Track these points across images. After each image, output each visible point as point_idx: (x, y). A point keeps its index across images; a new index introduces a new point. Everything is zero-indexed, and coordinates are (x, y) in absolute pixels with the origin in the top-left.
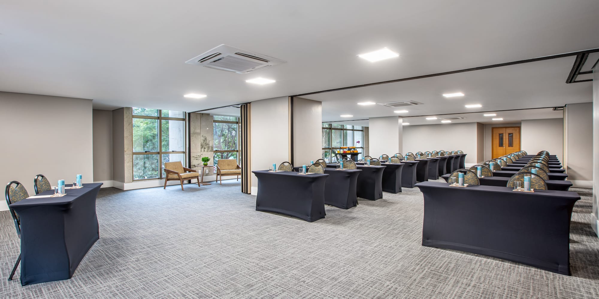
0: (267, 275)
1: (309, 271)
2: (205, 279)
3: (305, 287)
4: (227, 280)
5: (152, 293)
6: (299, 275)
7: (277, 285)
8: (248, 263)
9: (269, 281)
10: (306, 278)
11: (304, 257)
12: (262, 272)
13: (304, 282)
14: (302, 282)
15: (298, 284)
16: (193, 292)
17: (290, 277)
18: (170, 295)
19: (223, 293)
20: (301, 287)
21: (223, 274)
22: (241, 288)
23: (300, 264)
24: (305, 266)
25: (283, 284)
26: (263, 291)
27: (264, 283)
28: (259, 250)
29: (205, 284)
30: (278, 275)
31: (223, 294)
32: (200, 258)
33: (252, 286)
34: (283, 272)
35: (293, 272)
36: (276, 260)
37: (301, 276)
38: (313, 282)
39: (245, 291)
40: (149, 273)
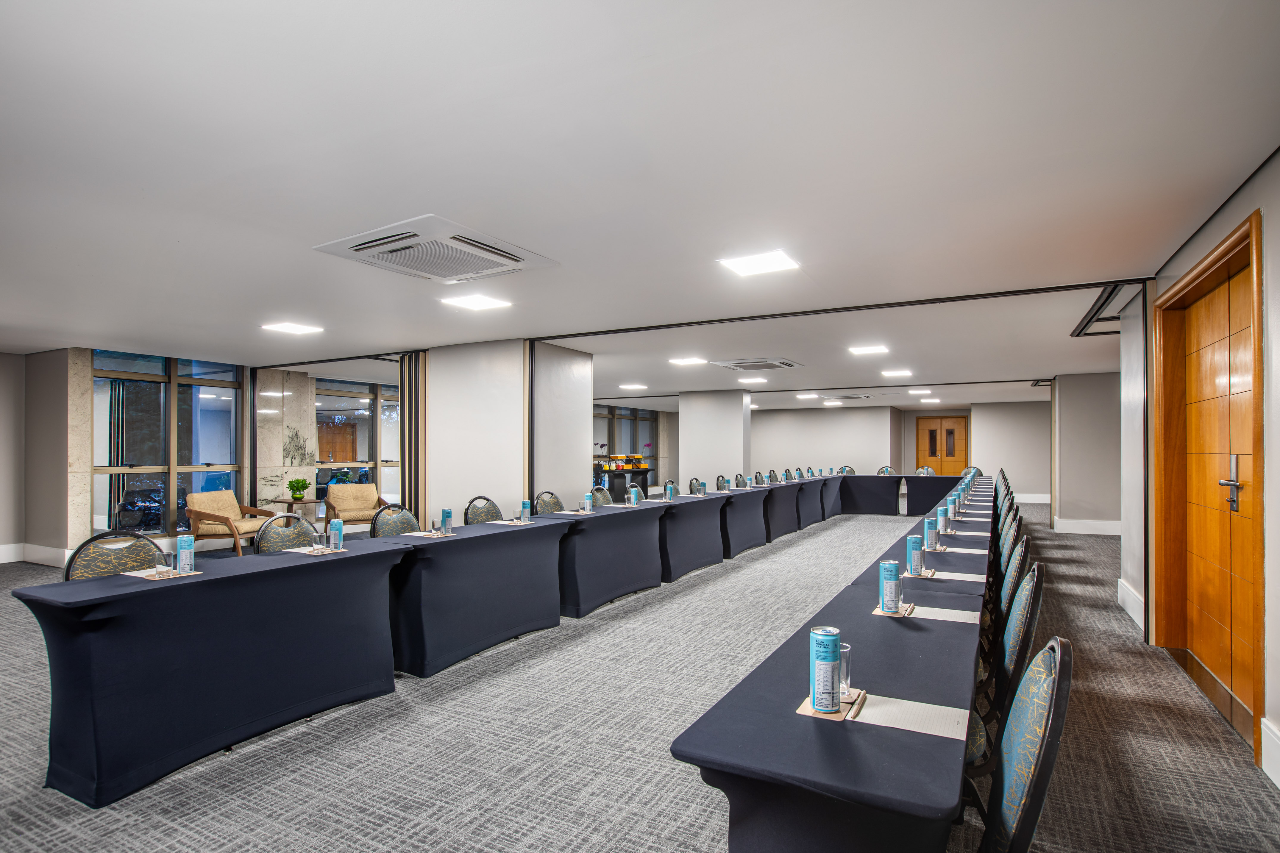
0: (544, 743)
1: (634, 727)
2: (398, 767)
3: (639, 760)
4: (454, 764)
5: (274, 815)
6: (615, 737)
7: (576, 763)
8: (488, 722)
9: (554, 756)
10: (633, 741)
11: (610, 699)
12: (529, 737)
13: (634, 750)
14: (628, 750)
15: (621, 756)
16: (383, 799)
17: (597, 743)
18: (324, 812)
19: (457, 793)
20: (630, 762)
21: (439, 751)
22: (496, 777)
23: (609, 715)
24: (622, 717)
25: (589, 759)
26: (551, 778)
27: (545, 761)
28: (502, 690)
29: (403, 777)
30: (569, 741)
31: (459, 796)
32: (365, 720)
33: (520, 770)
34: (577, 735)
35: (601, 732)
36: (550, 710)
37: (620, 739)
38: (654, 749)
39: (508, 784)
40: (243, 770)
